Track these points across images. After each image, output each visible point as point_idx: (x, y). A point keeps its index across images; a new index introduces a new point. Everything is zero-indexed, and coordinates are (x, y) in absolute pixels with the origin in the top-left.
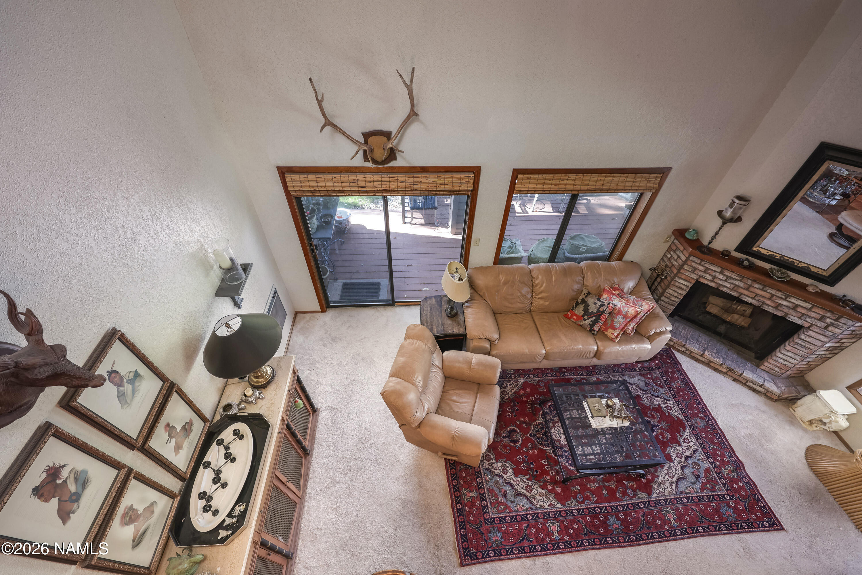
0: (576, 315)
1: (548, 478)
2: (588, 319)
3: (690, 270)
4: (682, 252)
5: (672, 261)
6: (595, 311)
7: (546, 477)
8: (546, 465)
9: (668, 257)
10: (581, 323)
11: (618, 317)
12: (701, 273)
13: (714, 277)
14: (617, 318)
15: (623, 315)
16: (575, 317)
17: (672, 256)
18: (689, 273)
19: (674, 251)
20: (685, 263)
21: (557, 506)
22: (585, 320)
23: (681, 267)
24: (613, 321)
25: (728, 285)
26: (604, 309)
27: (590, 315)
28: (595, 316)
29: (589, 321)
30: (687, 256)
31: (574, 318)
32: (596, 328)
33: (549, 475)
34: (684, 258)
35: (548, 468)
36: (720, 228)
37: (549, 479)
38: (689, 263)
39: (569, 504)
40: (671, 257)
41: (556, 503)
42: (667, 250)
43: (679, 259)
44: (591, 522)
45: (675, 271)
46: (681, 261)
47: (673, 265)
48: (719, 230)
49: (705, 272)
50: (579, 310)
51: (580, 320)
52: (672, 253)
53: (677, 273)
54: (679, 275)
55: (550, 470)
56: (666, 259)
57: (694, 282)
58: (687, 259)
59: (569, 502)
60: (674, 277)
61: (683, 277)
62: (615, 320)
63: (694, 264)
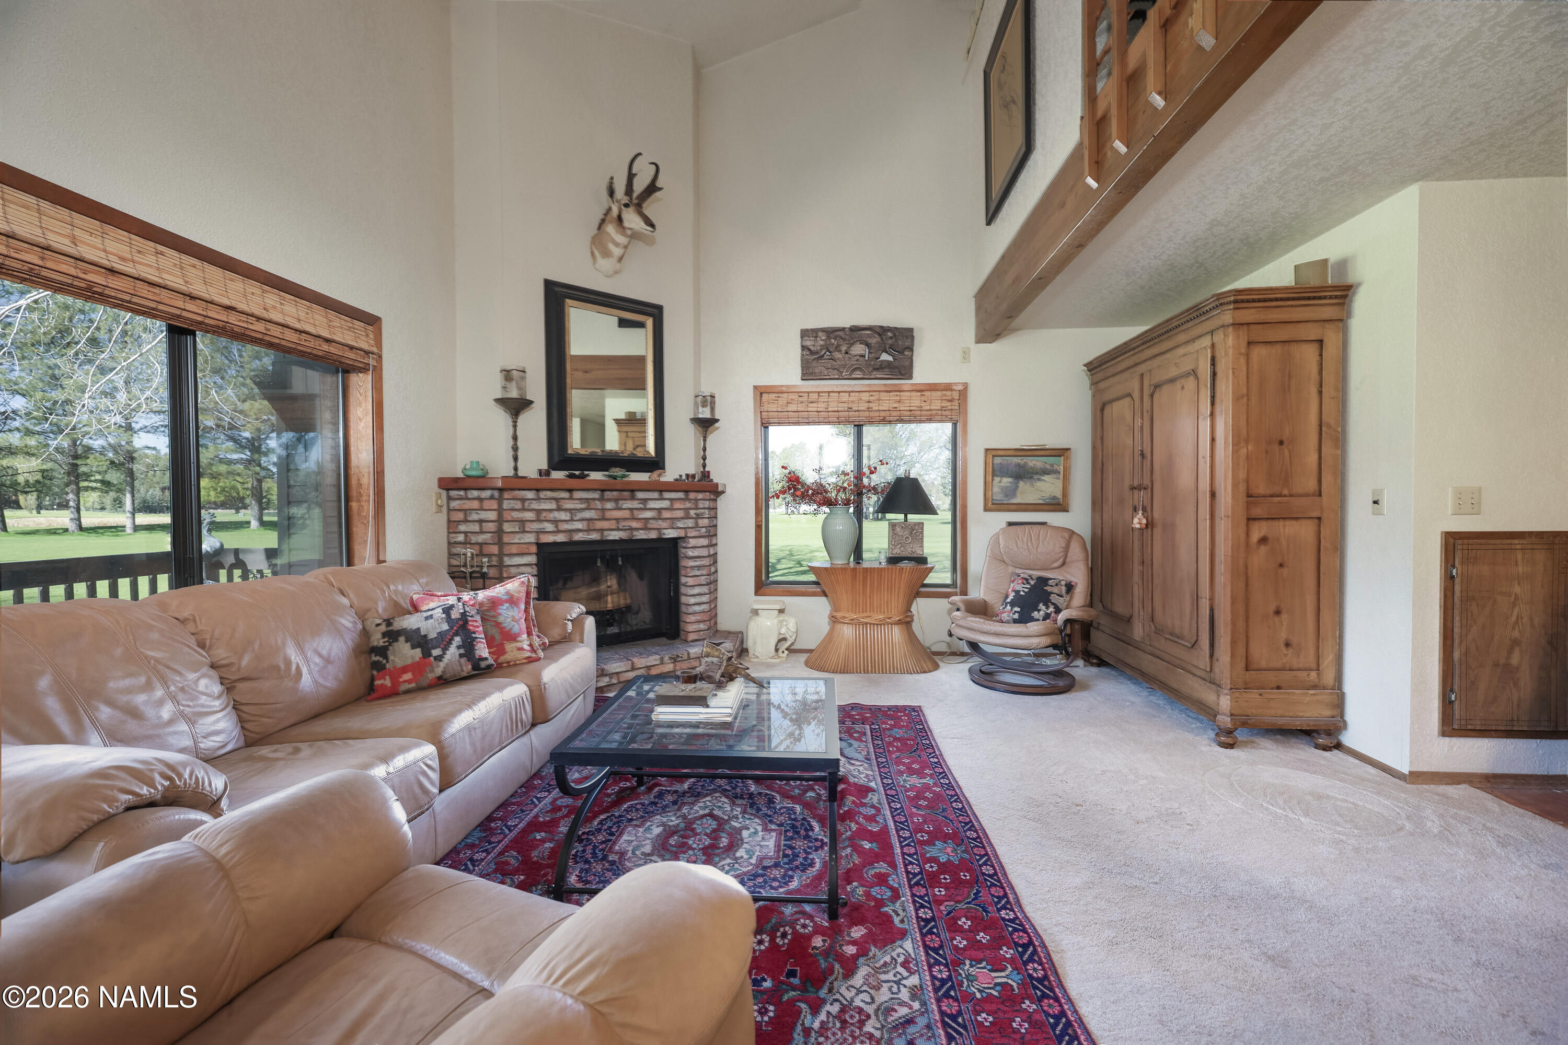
0: (405, 670)
1: (818, 941)
2: (445, 649)
3: (517, 530)
4: (482, 509)
5: (474, 539)
6: (445, 627)
7: (815, 948)
8: (772, 940)
9: (460, 543)
10: (439, 671)
11: (500, 611)
12: (535, 526)
13: (556, 522)
14: (500, 614)
15: (506, 601)
16: (408, 676)
17: (465, 533)
18: (518, 536)
19: (466, 521)
20: (500, 521)
21: (911, 951)
22: (439, 658)
23: (500, 532)
24: (498, 624)
25: (579, 525)
26: (462, 611)
27: (444, 641)
28: (456, 634)
29: (453, 652)
30: (495, 507)
31: (405, 681)
32: (482, 650)
33: (809, 937)
34: (492, 516)
35: (784, 935)
36: (515, 426)
37: (824, 941)
38: (507, 516)
39: (902, 921)
40: (466, 536)
41: (900, 950)
42: (449, 533)
43: (484, 524)
44: (946, 889)
45: (495, 549)
46: (491, 524)
47: (481, 545)
48: (515, 431)
49: (539, 520)
50: (405, 654)
51: (428, 669)
52: (462, 528)
53: (501, 549)
54: (507, 550)
55: (794, 928)
56: (458, 550)
57: (534, 549)
58: (500, 510)
59: (896, 920)
60: (501, 561)
61: (514, 550)
62: (501, 619)
63: (516, 515)
